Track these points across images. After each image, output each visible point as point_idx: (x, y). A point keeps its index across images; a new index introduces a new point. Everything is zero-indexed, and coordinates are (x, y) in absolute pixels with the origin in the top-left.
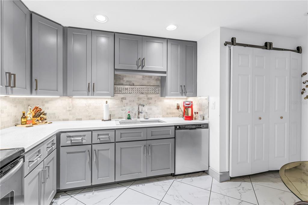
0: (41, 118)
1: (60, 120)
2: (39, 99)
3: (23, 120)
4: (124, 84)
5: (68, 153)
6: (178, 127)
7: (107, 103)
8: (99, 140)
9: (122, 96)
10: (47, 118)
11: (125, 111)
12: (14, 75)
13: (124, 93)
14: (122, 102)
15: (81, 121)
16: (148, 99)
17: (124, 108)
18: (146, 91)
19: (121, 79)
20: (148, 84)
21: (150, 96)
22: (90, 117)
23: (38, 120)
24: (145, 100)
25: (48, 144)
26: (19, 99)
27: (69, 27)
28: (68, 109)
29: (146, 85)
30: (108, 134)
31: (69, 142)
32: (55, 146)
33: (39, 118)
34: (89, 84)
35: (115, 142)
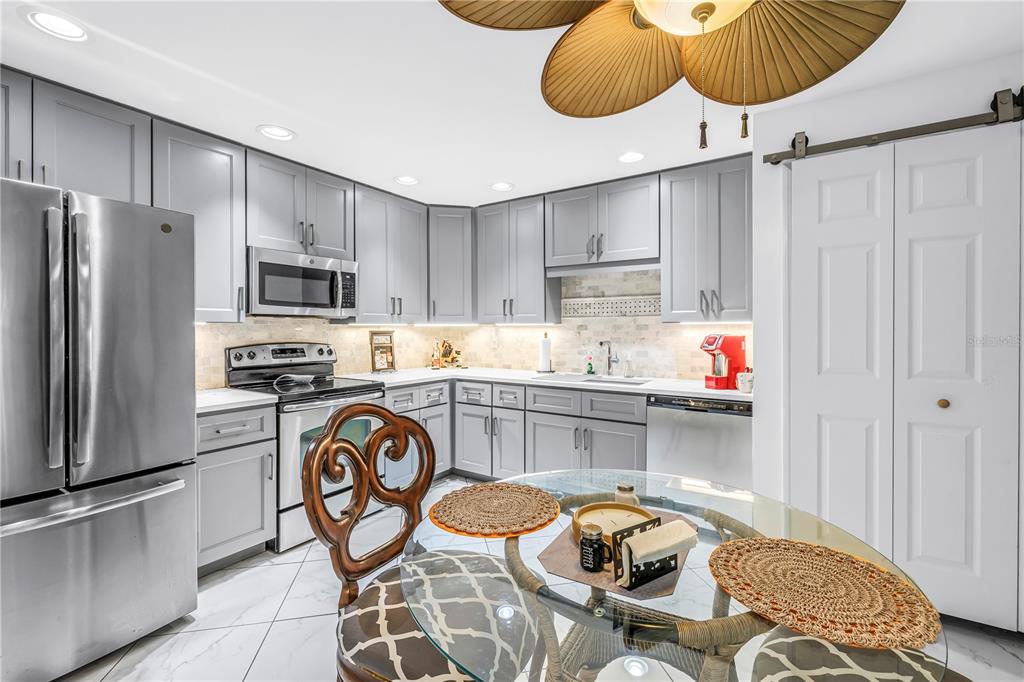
0: (453, 358)
4: (582, 295)
5: (464, 414)
6: (653, 399)
7: (546, 337)
8: (501, 401)
9: (579, 321)
10: (461, 360)
11: (584, 356)
12: (400, 299)
13: (584, 314)
14: (578, 335)
16: (639, 327)
17: (583, 348)
18: (633, 310)
19: (576, 285)
20: (638, 292)
21: (642, 320)
23: (447, 361)
24: (630, 330)
25: (429, 391)
27: (481, 206)
29: (633, 293)
30: (514, 393)
31: (464, 398)
32: (446, 398)
33: (449, 359)
34: (505, 301)
35: (525, 410)
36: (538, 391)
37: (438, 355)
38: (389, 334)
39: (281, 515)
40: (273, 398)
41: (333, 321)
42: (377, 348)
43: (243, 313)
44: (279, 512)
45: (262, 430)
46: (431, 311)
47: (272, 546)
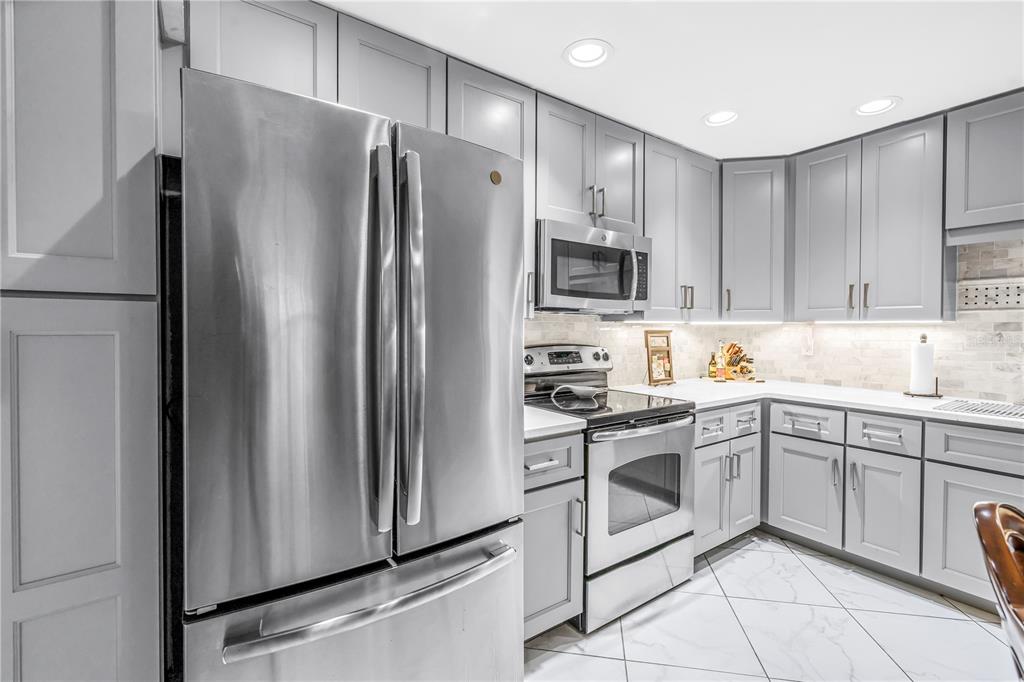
0: (742, 368)
1: (783, 379)
2: (742, 328)
3: (712, 369)
4: (1008, 274)
5: (786, 450)
7: (924, 342)
8: (866, 438)
9: (1001, 316)
10: (754, 370)
11: (1016, 375)
12: (692, 288)
14: (997, 338)
15: (839, 388)
17: (1011, 361)
19: (995, 257)
22: (865, 379)
23: (735, 372)
25: (740, 415)
26: (707, 327)
28: (804, 353)
30: (898, 430)
31: (788, 427)
32: (756, 426)
33: (738, 369)
34: (851, 287)
35: (922, 459)
36: (952, 431)
37: (721, 362)
38: (666, 335)
39: (590, 584)
40: (580, 423)
41: (605, 317)
42: (655, 352)
43: (532, 305)
44: (587, 578)
45: (569, 465)
46: (724, 302)
47: (578, 624)
